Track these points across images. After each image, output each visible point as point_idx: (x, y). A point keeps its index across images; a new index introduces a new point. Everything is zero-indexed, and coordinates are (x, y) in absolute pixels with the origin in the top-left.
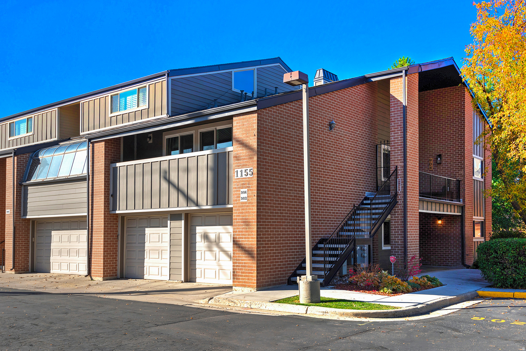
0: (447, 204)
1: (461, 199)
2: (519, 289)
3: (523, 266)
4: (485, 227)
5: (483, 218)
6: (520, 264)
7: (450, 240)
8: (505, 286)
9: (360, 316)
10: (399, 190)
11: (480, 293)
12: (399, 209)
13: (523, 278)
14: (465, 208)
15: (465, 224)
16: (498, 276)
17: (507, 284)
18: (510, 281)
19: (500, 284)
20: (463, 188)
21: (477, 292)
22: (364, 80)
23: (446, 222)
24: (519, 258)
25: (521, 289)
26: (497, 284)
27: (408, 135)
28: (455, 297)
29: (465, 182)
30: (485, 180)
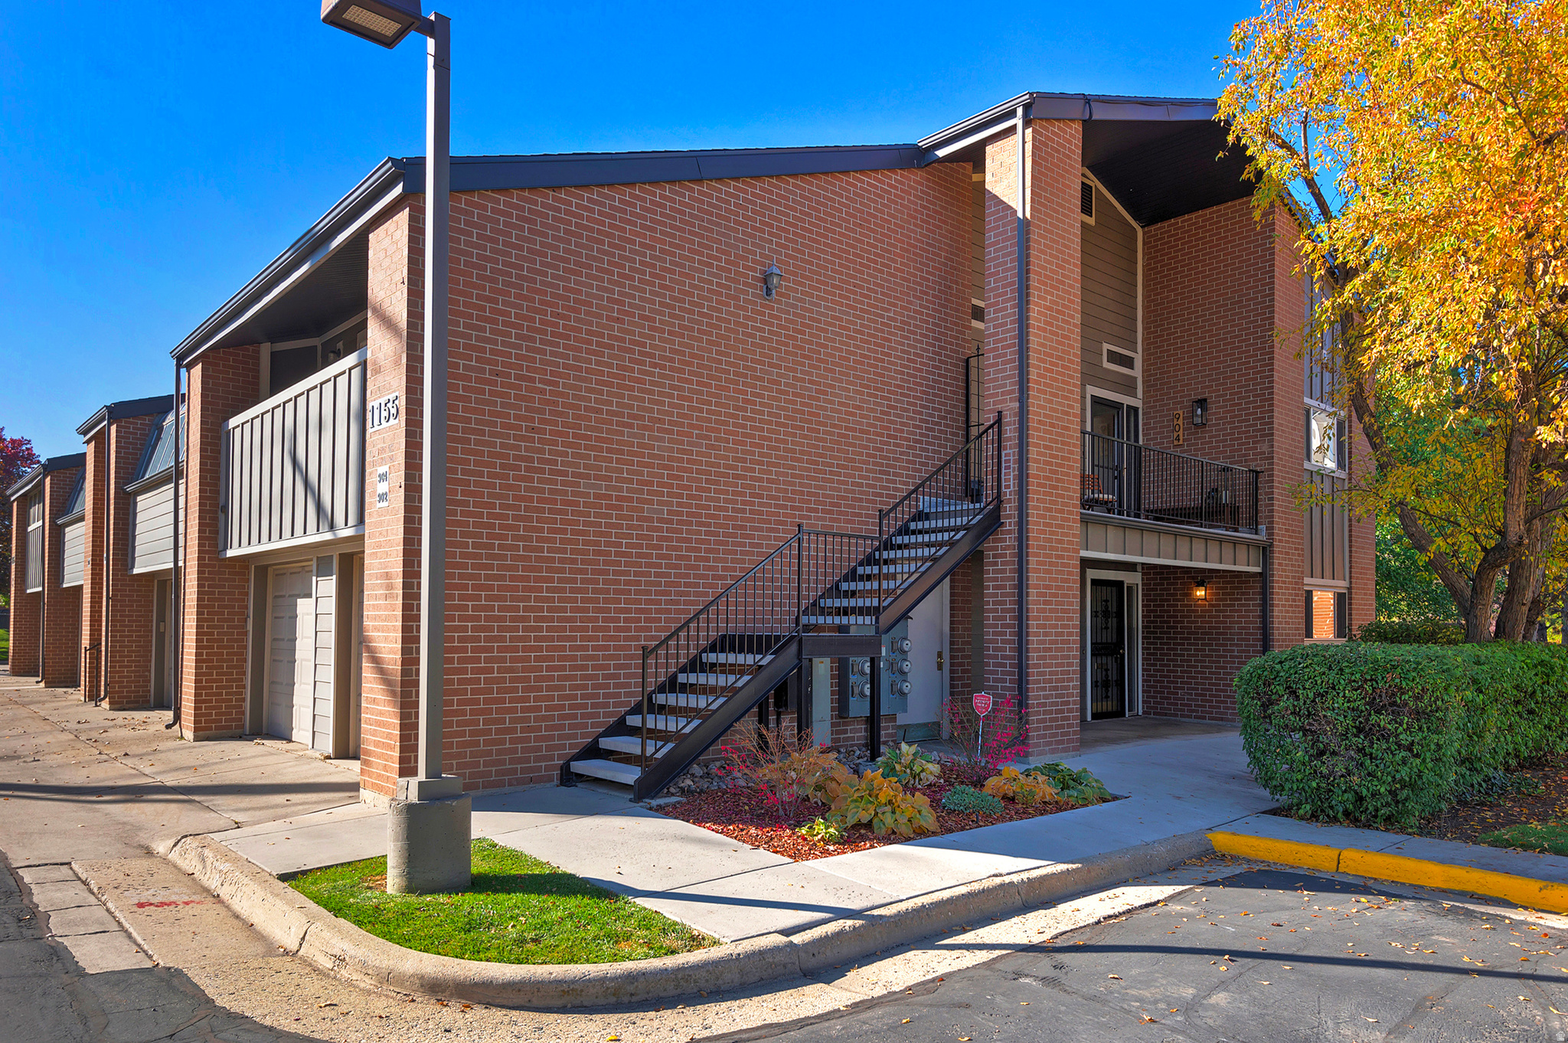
0: (1221, 541)
1: (1260, 527)
2: (1377, 829)
3: (1389, 748)
4: (1350, 609)
5: (1345, 584)
6: (1378, 739)
7: (1231, 645)
8: (1328, 816)
9: (448, 993)
10: (1007, 487)
11: (1221, 840)
12: (1007, 547)
13: (1390, 792)
14: (1272, 552)
15: (1272, 599)
16: (1299, 777)
17: (1332, 808)
18: (1342, 800)
19: (1308, 807)
20: (1267, 494)
21: (1210, 836)
22: (916, 157)
23: (1218, 594)
24: (1374, 718)
25: (1387, 830)
26: (1299, 805)
27: (1034, 312)
28: (1077, 869)
29: (1272, 475)
30: (1350, 474)
